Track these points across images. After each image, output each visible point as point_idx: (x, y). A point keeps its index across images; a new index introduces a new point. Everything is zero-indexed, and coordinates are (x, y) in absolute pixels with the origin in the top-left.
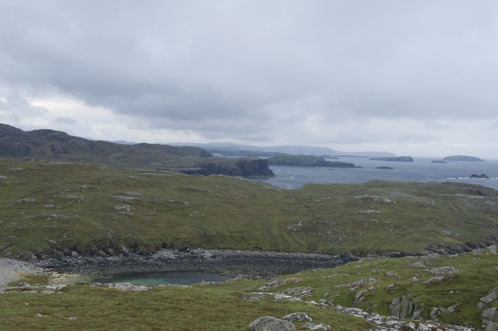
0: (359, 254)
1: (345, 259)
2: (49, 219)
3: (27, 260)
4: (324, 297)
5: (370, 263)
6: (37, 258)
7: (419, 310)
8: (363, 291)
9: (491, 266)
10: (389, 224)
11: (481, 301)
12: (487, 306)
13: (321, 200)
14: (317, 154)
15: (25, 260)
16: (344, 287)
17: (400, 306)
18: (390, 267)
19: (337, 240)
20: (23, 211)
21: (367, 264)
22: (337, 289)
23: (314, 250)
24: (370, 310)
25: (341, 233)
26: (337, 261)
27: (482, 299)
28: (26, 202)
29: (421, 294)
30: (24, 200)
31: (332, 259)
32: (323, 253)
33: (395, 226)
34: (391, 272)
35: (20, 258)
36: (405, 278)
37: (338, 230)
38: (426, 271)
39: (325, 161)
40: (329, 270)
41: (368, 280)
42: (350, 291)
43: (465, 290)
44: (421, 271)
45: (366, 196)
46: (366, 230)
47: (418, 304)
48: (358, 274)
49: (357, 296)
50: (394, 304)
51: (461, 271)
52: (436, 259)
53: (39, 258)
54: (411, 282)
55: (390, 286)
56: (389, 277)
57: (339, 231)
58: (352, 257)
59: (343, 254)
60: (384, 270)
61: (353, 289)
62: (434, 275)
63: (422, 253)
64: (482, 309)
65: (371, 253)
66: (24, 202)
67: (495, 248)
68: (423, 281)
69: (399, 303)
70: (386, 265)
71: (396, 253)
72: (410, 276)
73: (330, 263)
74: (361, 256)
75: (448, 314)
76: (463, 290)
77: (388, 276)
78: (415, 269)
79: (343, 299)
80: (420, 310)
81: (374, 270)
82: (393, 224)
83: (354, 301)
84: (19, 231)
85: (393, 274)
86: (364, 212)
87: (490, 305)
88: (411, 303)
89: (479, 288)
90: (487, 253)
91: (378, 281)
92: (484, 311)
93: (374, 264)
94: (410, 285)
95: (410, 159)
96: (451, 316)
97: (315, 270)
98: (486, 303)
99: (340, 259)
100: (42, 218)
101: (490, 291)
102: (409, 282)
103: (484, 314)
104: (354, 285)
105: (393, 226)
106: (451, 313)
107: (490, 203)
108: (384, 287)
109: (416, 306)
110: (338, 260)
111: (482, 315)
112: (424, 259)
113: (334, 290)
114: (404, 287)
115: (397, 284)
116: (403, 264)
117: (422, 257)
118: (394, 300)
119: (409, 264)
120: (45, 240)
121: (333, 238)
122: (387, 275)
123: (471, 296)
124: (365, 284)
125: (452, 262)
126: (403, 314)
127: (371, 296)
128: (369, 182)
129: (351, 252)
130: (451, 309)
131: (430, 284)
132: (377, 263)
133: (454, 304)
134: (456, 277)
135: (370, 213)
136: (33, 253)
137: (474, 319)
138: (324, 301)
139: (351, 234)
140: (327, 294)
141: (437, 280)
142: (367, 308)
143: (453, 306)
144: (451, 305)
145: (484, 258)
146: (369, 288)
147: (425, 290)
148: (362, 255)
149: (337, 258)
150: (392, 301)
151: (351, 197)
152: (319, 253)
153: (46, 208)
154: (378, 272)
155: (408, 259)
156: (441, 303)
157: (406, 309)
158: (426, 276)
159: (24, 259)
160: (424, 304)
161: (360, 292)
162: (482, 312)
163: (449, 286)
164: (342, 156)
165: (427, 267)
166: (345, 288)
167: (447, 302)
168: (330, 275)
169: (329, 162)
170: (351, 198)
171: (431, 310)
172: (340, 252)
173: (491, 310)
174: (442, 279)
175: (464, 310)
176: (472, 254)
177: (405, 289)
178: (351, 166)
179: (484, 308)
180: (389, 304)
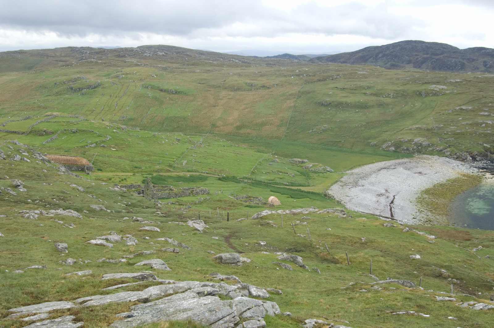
2: (484, 125)
3: (463, 160)
6: (473, 159)
15: (462, 161)
20: (460, 117)
28: (464, 110)
30: (461, 107)
35: (457, 158)
53: (474, 159)
66: (461, 109)
84: (457, 134)
100: (477, 124)
120: (480, 144)
136: (469, 154)
153: (481, 115)
159: (461, 159)
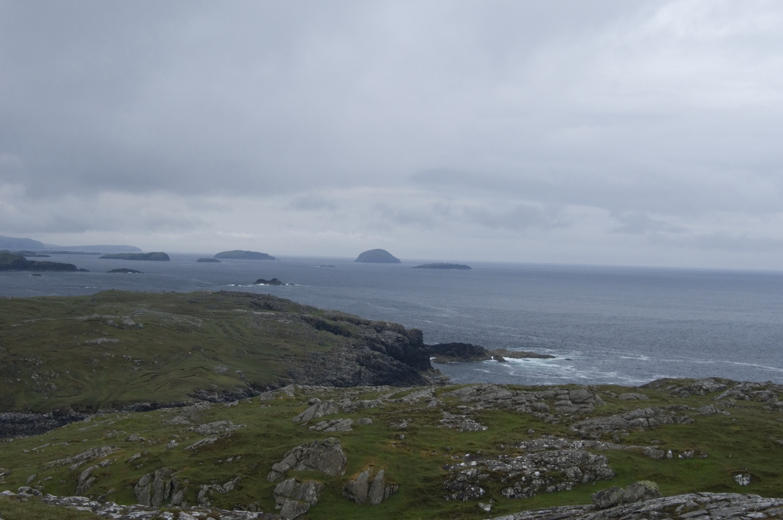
0: (86, 410)
1: (62, 418)
4: (27, 483)
5: (103, 422)
7: (181, 491)
8: (92, 468)
9: (287, 416)
10: (133, 359)
11: (274, 470)
12: (282, 476)
13: (20, 325)
14: (14, 249)
16: (60, 464)
17: (152, 487)
18: (134, 427)
19: (48, 389)
21: (97, 425)
22: (48, 468)
23: (10, 406)
24: (103, 497)
25: (54, 377)
26: (49, 422)
27: (275, 467)
29: (184, 467)
31: (41, 419)
32: (25, 411)
33: (142, 362)
34: (137, 435)
36: (158, 443)
37: (50, 372)
38: (190, 430)
39: (27, 260)
40: (36, 437)
41: (99, 450)
42: (71, 470)
43: (250, 455)
44: (183, 430)
45: (95, 316)
46: (96, 369)
47: (179, 482)
48: (83, 442)
49: (83, 477)
50: (142, 485)
51: (243, 426)
52: (205, 411)
54: (167, 448)
55: (135, 457)
56: (134, 443)
57: (52, 373)
58: (73, 415)
59: (58, 410)
60: (126, 433)
61: (76, 465)
62: (203, 435)
63: (185, 402)
64: (275, 481)
65: (104, 407)
67: (293, 389)
68: (185, 446)
69: (150, 482)
70: (129, 424)
71: (144, 404)
72: (166, 439)
73: (37, 426)
74: (88, 412)
75: (225, 493)
76: (247, 456)
77: (131, 441)
78: (173, 427)
79: (60, 483)
80: (183, 490)
81: (109, 434)
82: (139, 359)
83: (78, 485)
85: (140, 438)
86: (92, 342)
87: (286, 475)
88: (169, 481)
89: (271, 450)
90: (282, 397)
91: (116, 451)
92: (279, 485)
93: (109, 424)
94: (166, 453)
95: (164, 257)
96: (229, 497)
97: (12, 440)
98: (281, 473)
99: (53, 419)
101: (285, 454)
102: (165, 449)
103: (277, 490)
104: (77, 460)
105: (139, 362)
106: (230, 491)
107: (284, 321)
108: (125, 459)
109: (176, 486)
110: (50, 420)
111: (275, 491)
112: (188, 411)
113: (44, 470)
114: (156, 457)
115: (146, 453)
116: (154, 421)
117: (185, 408)
118: (142, 479)
119: (165, 421)
121: (41, 386)
122: (130, 439)
123: (259, 463)
124: (95, 457)
125: (229, 414)
126: (155, 499)
127: (104, 475)
128: (99, 294)
129: (72, 406)
130: (229, 486)
131: (196, 449)
132: (113, 422)
133: (234, 477)
134: (236, 436)
135: (101, 342)
137: (263, 498)
138: (26, 490)
139: (71, 378)
140: (33, 478)
141: (207, 442)
142: (99, 495)
143: (232, 481)
144: (230, 480)
145: (276, 406)
146: (101, 463)
147: (190, 460)
148: (90, 410)
149: (49, 418)
150: (139, 480)
151: (71, 318)
152: (17, 412)
154: (116, 437)
155: (162, 413)
156: (214, 478)
157: (160, 491)
158: (191, 437)
160: (188, 482)
161: (88, 469)
162: (275, 487)
163: (226, 450)
164: (55, 253)
165: (192, 424)
166: (63, 465)
167: (224, 476)
168: (37, 446)
169: (33, 262)
170: (71, 320)
171: (199, 490)
172: (53, 408)
173: (287, 482)
174: (215, 441)
175: (249, 486)
176: (259, 400)
177: (159, 460)
178: (70, 268)
179: (278, 480)
180: (133, 485)
